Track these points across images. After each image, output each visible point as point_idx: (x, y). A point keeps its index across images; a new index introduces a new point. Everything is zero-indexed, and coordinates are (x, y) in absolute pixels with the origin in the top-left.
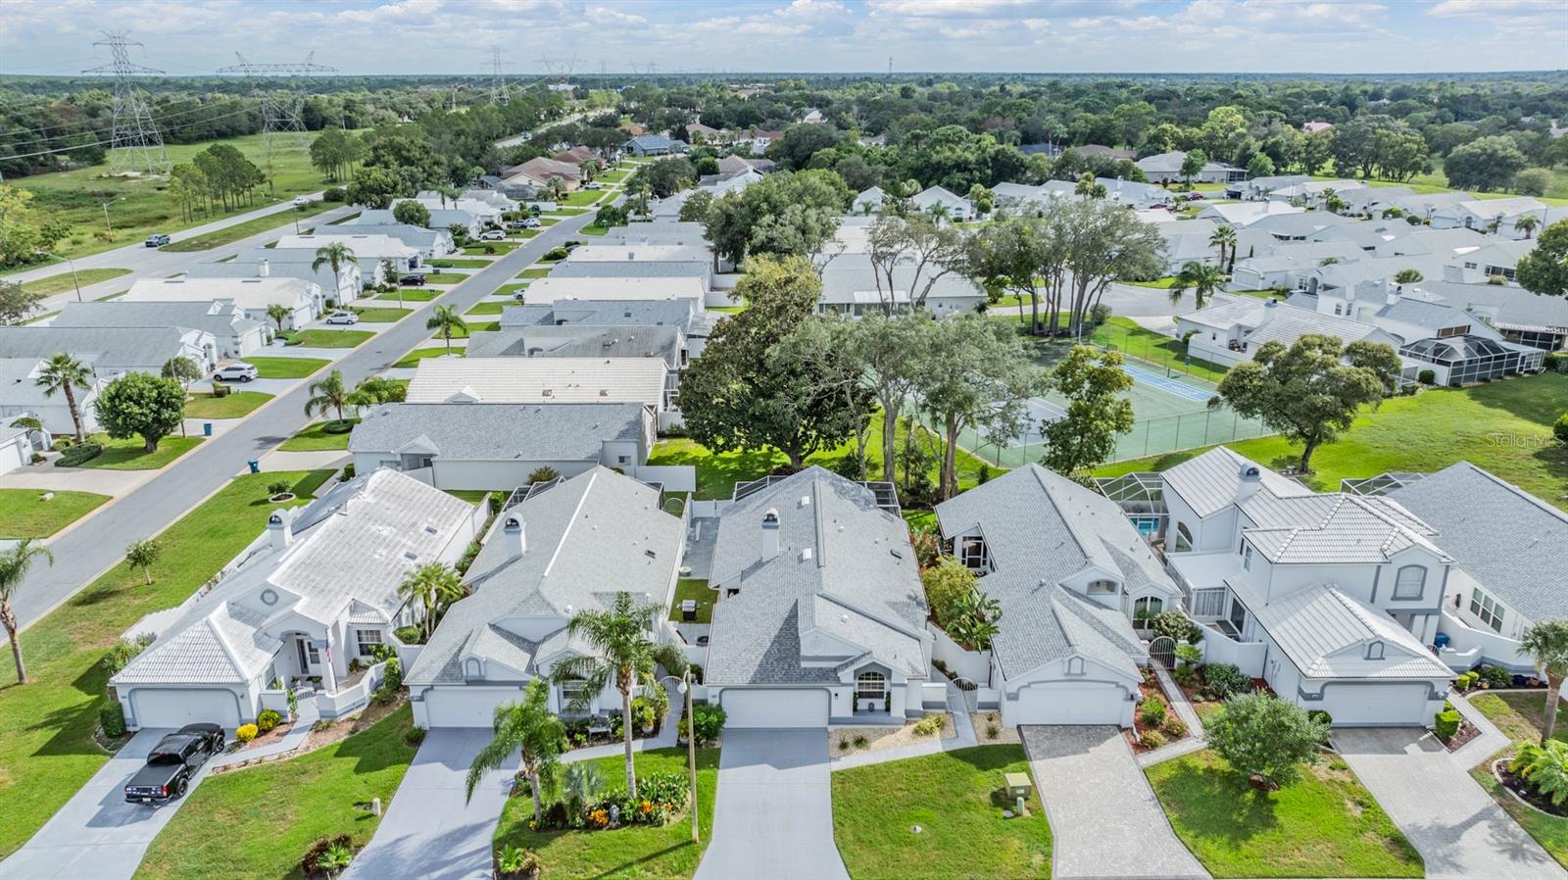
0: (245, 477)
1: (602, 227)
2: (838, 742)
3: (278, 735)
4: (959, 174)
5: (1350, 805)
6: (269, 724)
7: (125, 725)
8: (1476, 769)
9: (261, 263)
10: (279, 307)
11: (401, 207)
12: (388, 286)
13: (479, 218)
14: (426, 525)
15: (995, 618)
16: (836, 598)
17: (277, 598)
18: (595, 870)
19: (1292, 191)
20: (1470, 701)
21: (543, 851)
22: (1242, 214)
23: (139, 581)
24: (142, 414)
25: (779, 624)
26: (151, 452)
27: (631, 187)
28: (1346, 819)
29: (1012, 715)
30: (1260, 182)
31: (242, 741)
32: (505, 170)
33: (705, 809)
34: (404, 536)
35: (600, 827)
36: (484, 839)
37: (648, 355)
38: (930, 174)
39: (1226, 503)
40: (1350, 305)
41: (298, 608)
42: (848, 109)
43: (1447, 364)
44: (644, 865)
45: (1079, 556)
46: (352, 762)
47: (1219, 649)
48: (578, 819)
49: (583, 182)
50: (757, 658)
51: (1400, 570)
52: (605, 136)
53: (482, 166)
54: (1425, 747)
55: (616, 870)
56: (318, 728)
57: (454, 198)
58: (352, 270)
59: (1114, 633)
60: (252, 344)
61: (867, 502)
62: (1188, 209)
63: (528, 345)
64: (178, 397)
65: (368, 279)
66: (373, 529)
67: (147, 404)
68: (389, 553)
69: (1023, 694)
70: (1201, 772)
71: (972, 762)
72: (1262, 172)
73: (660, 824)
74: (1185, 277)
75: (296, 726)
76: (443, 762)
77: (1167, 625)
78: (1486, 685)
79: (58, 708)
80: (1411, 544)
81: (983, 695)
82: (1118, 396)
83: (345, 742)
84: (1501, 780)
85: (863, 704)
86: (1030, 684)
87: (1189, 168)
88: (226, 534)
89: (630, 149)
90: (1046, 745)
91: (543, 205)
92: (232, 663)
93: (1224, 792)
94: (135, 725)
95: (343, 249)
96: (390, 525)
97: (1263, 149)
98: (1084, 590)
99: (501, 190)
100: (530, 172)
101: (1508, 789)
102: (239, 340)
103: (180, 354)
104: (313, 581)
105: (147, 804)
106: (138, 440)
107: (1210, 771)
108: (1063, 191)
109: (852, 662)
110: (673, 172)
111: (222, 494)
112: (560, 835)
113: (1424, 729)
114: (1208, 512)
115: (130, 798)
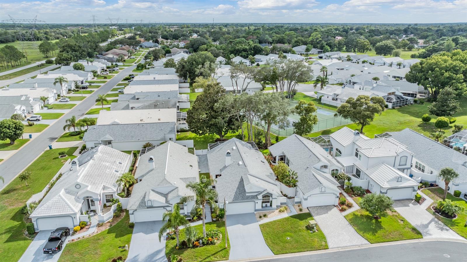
0: (47, 151)
1: (139, 70)
2: (258, 216)
3: (86, 229)
4: (244, 53)
5: (399, 221)
6: (83, 226)
7: (35, 230)
8: (427, 209)
9: (35, 83)
10: (44, 97)
11: (75, 65)
12: (76, 89)
13: (100, 68)
14: (118, 162)
15: (296, 178)
16: (253, 175)
17: (80, 186)
18: (200, 259)
19: (336, 56)
20: (421, 191)
21: (182, 255)
22: (325, 62)
23: (23, 185)
24: (10, 132)
25: (238, 183)
26: (12, 144)
27: (146, 58)
28: (400, 225)
29: (305, 205)
30: (327, 54)
31: (75, 232)
32: (104, 53)
33: (226, 238)
34: (113, 165)
35: (197, 247)
36: (163, 254)
37: (169, 108)
38: (237, 52)
39: (351, 142)
40: (363, 87)
42: (206, 34)
43: (391, 102)
44: (214, 256)
45: (317, 159)
46: (114, 235)
47: (356, 182)
48: (191, 245)
49: (129, 56)
50: (233, 194)
51: (401, 157)
52: (132, 42)
53: (96, 52)
54: (413, 204)
55: (206, 258)
56: (99, 225)
57: (91, 62)
58: (65, 85)
59: (330, 180)
60: (37, 109)
61: (250, 148)
62: (309, 61)
63: (131, 106)
64: (22, 126)
65: (69, 88)
66: (104, 163)
67: (12, 129)
68: (110, 171)
69: (309, 198)
70: (359, 216)
71: (298, 218)
72: (327, 51)
73: (215, 244)
74: (318, 81)
75: (91, 226)
76: (142, 232)
77: (341, 176)
78: (424, 187)
79: (8, 227)
80: (403, 150)
81: (296, 200)
82: (313, 114)
83: (109, 229)
84: (434, 211)
85: (264, 205)
86: (310, 195)
87: (307, 50)
88: (48, 169)
89: (141, 46)
90: (316, 212)
91: (118, 64)
92: (70, 207)
93: (367, 220)
94: (38, 230)
95: (63, 78)
96: (108, 162)
97: (327, 44)
98: (319, 169)
99: (105, 59)
100: (112, 54)
101: (436, 213)
102: (33, 108)
103: (15, 113)
104: (90, 180)
105: (51, 254)
106: (8, 141)
107: (362, 215)
108: (273, 57)
109: (261, 193)
110: (159, 53)
111: (42, 156)
112: (186, 250)
113: (412, 200)
114: (346, 145)
115: (45, 252)
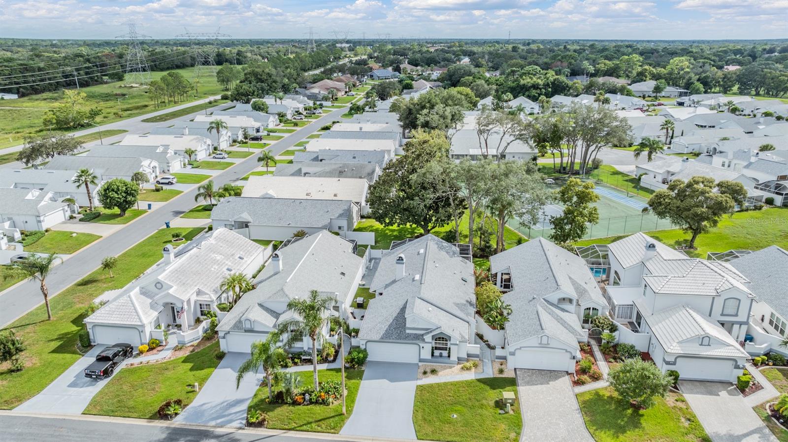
0: (163, 230)
1: (352, 114)
2: (423, 371)
3: (158, 351)
4: (534, 91)
5: (683, 420)
6: (154, 346)
7: (90, 342)
8: (757, 407)
9: (185, 128)
10: (190, 149)
11: (255, 103)
12: (244, 141)
13: (292, 109)
14: (239, 255)
15: (508, 314)
16: (426, 299)
17: (162, 286)
18: (294, 424)
19: (712, 102)
20: (760, 371)
21: (270, 414)
22: (681, 114)
23: (107, 276)
24: (118, 198)
25: (398, 311)
26: (122, 216)
27: (368, 95)
28: (679, 427)
29: (512, 363)
30: (695, 97)
31: (141, 352)
32: (308, 85)
33: (351, 398)
34: (227, 260)
35: (299, 404)
36: (244, 406)
37: (361, 178)
38: (518, 91)
39: (638, 262)
40: (730, 162)
41: (171, 291)
42: (483, 57)
43: (782, 194)
44: (317, 423)
45: (555, 285)
46: (189, 365)
47: (625, 336)
48: (289, 400)
49: (346, 92)
50: (384, 327)
51: (725, 300)
52: (360, 70)
53: (297, 83)
54: (730, 393)
55: (303, 425)
56: (177, 349)
57: (281, 99)
58: (227, 133)
59: (568, 324)
60: (176, 167)
62: (655, 110)
63: (303, 171)
64: (135, 191)
65: (235, 137)
66: (213, 256)
67: (121, 193)
68: (219, 268)
69: (517, 352)
70: (606, 398)
71: (488, 385)
72: (697, 92)
73: (328, 405)
74: (643, 145)
75: (167, 347)
76: (231, 368)
77: (599, 322)
78: (771, 363)
79: (63, 332)
80: (731, 286)
81: (499, 352)
82: (590, 205)
83: (187, 356)
84: (770, 413)
85: (437, 353)
86: (521, 347)
87: (657, 89)
88: (150, 256)
89: (372, 76)
90: (528, 379)
91: (325, 103)
92: (138, 316)
93: (616, 409)
94: (94, 342)
95: (222, 122)
96: (221, 254)
97: (698, 80)
98: (556, 302)
99: (305, 95)
100: (320, 87)
101: (773, 418)
102: (170, 164)
103: (141, 170)
104: (180, 279)
105: (94, 378)
106: (117, 210)
107: (611, 398)
108: (586, 100)
109: (431, 332)
110: (389, 87)
111: (152, 237)
112: (280, 407)
113: (732, 384)
114: (628, 265)
115: (87, 375)
